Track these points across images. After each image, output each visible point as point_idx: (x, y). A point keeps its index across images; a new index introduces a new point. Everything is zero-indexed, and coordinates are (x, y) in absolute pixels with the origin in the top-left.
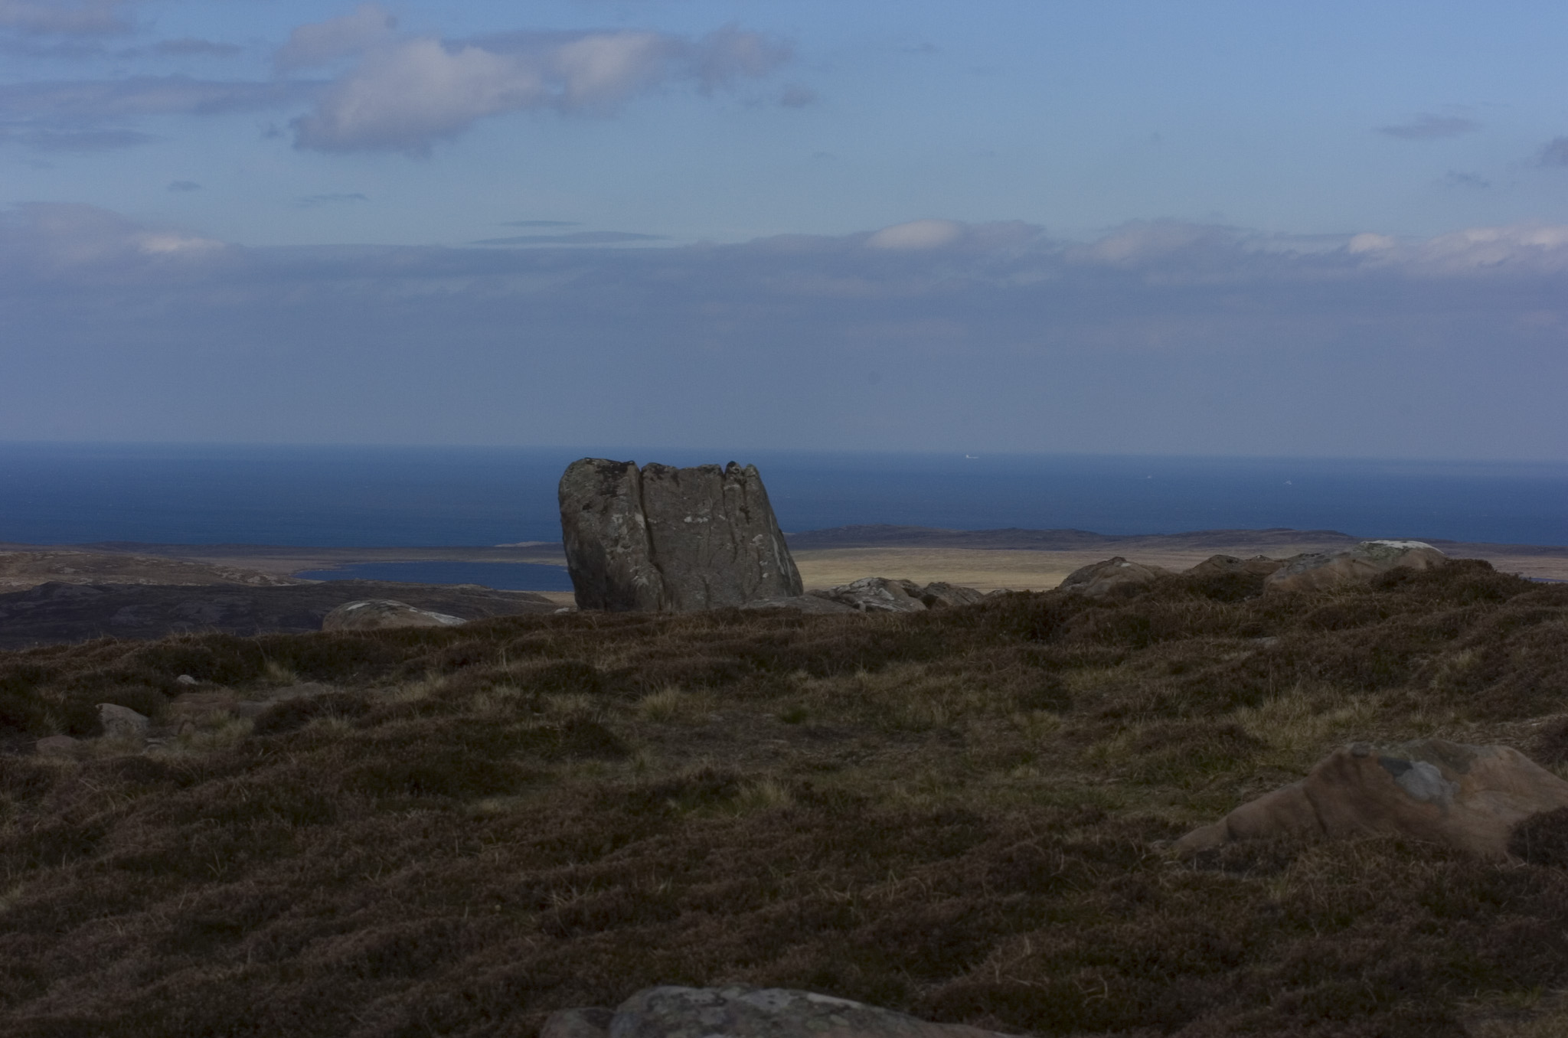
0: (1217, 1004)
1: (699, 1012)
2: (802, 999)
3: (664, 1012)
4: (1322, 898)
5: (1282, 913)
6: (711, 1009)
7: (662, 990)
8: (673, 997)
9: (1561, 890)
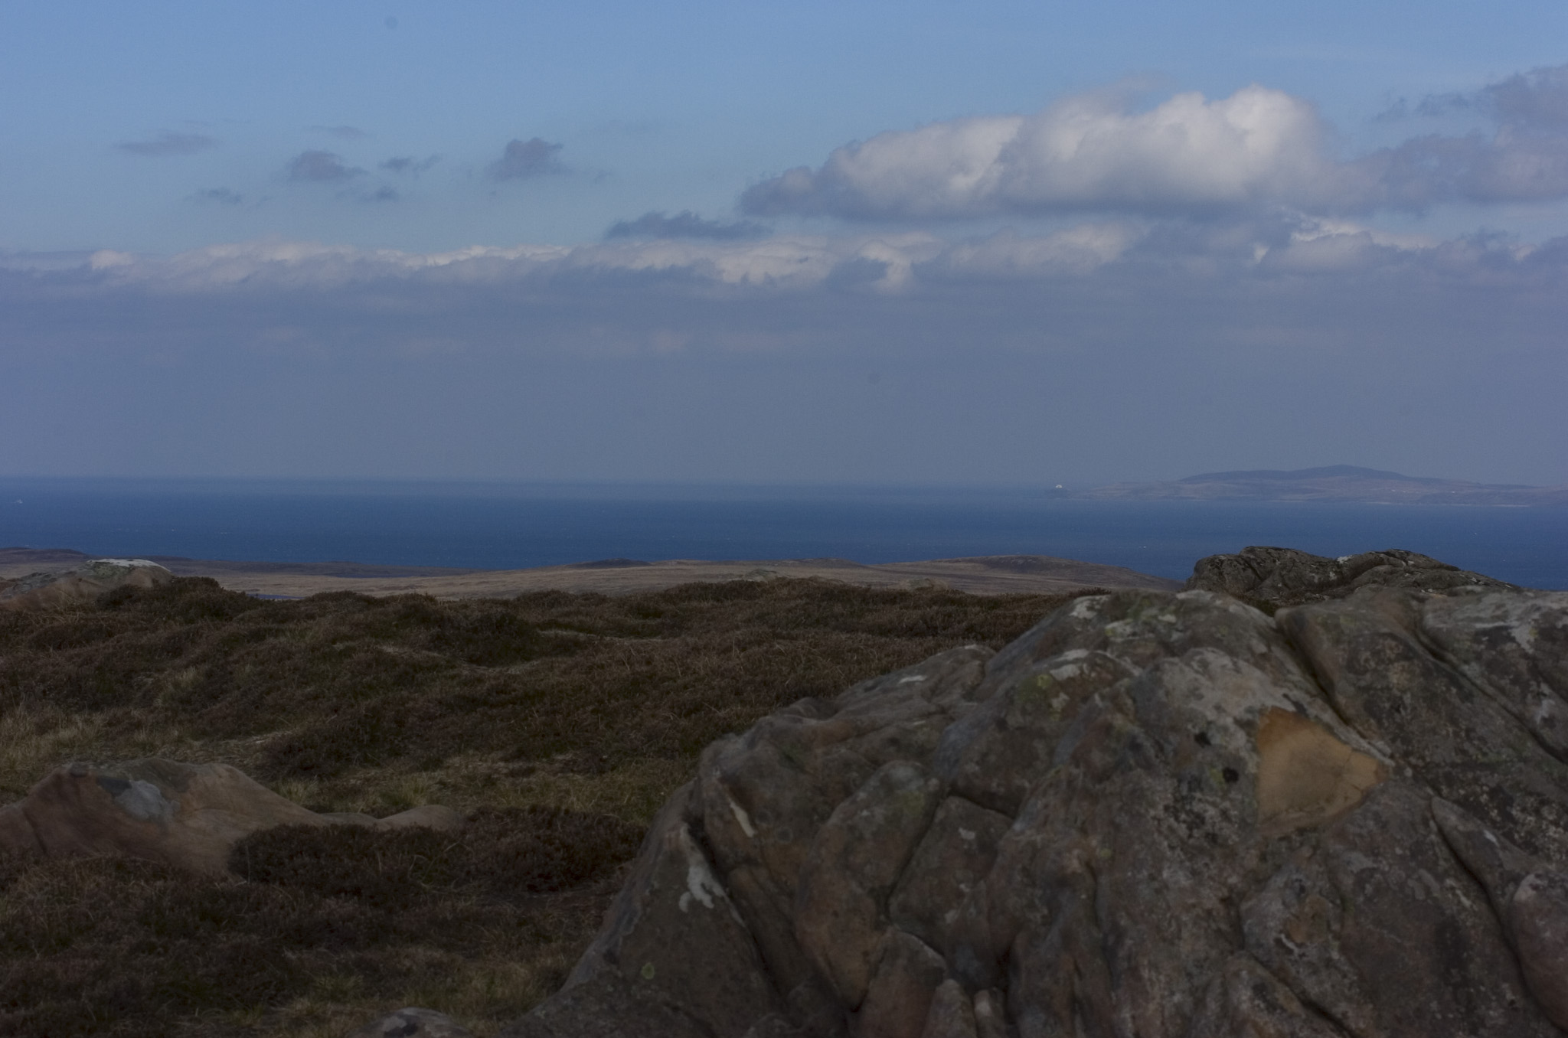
4: (42, 919)
9: (282, 908)
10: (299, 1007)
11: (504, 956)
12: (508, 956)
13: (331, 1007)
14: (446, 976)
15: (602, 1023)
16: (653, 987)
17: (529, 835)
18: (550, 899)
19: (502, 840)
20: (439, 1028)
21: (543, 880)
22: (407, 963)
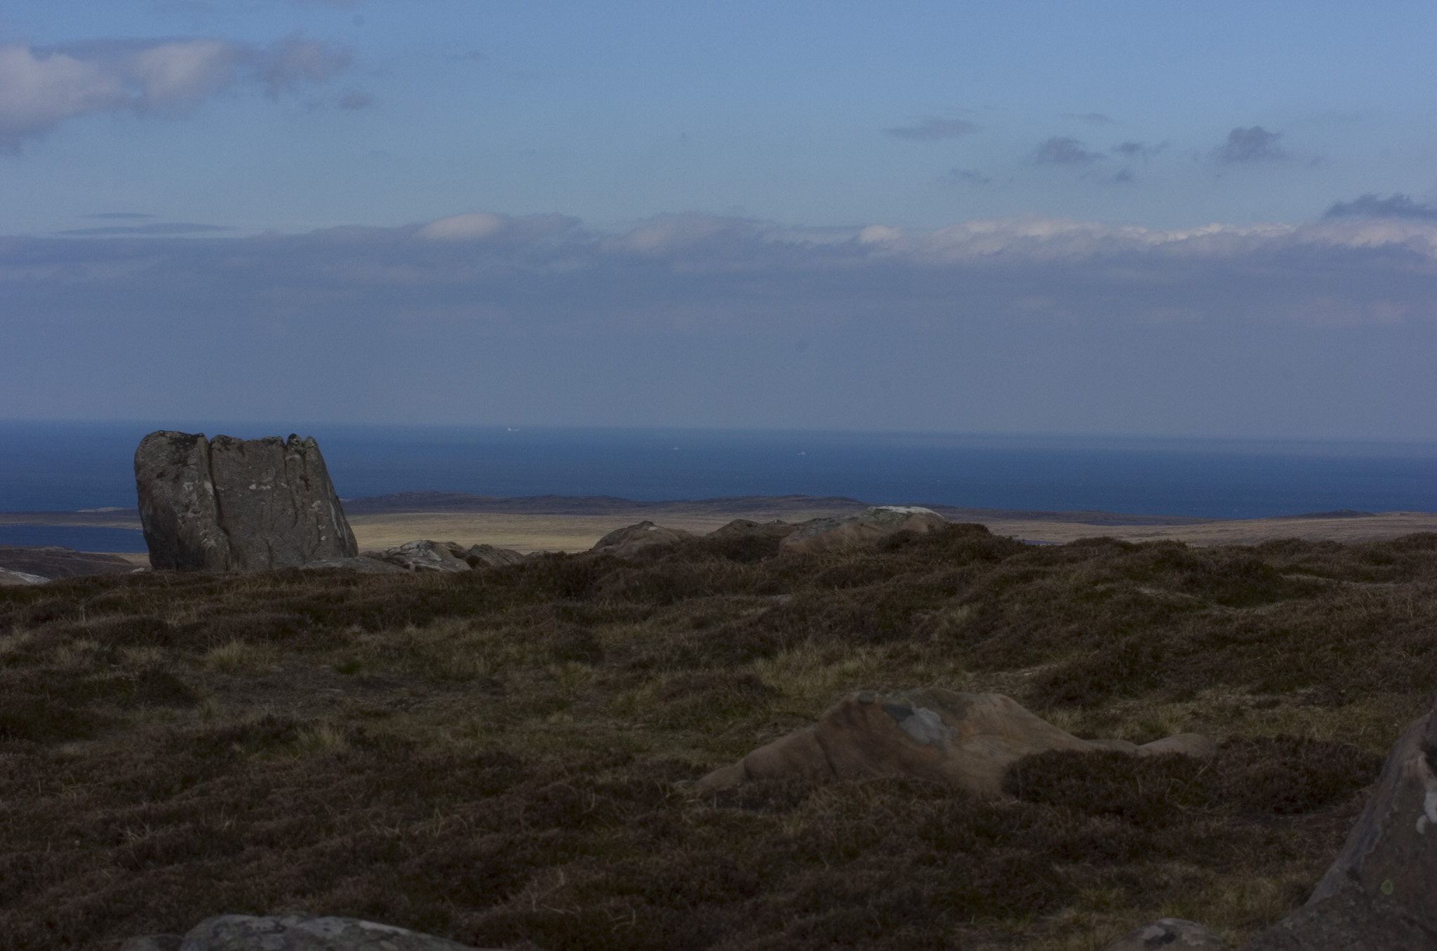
0: (735, 930)
1: (261, 939)
2: (354, 926)
3: (229, 938)
4: (832, 833)
5: (794, 847)
6: (272, 936)
7: (227, 918)
8: (236, 925)
9: (1051, 825)
10: (1066, 916)
11: (1252, 872)
12: (1257, 872)
13: (1095, 916)
14: (1200, 890)
15: (1344, 934)
16: (1391, 901)
17: (1276, 761)
18: (1294, 821)
19: (1252, 765)
20: (1195, 937)
21: (1288, 802)
22: (1165, 877)
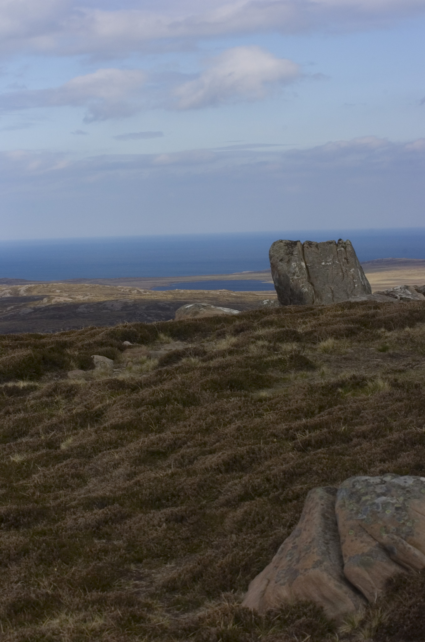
1: (375, 487)
2: (418, 480)
3: (360, 488)
6: (380, 486)
7: (358, 478)
8: (363, 481)
